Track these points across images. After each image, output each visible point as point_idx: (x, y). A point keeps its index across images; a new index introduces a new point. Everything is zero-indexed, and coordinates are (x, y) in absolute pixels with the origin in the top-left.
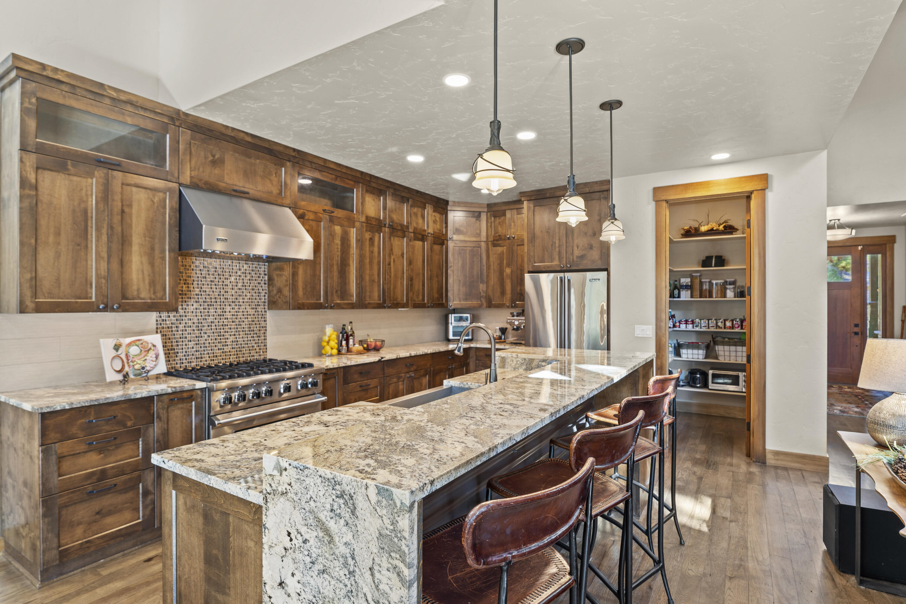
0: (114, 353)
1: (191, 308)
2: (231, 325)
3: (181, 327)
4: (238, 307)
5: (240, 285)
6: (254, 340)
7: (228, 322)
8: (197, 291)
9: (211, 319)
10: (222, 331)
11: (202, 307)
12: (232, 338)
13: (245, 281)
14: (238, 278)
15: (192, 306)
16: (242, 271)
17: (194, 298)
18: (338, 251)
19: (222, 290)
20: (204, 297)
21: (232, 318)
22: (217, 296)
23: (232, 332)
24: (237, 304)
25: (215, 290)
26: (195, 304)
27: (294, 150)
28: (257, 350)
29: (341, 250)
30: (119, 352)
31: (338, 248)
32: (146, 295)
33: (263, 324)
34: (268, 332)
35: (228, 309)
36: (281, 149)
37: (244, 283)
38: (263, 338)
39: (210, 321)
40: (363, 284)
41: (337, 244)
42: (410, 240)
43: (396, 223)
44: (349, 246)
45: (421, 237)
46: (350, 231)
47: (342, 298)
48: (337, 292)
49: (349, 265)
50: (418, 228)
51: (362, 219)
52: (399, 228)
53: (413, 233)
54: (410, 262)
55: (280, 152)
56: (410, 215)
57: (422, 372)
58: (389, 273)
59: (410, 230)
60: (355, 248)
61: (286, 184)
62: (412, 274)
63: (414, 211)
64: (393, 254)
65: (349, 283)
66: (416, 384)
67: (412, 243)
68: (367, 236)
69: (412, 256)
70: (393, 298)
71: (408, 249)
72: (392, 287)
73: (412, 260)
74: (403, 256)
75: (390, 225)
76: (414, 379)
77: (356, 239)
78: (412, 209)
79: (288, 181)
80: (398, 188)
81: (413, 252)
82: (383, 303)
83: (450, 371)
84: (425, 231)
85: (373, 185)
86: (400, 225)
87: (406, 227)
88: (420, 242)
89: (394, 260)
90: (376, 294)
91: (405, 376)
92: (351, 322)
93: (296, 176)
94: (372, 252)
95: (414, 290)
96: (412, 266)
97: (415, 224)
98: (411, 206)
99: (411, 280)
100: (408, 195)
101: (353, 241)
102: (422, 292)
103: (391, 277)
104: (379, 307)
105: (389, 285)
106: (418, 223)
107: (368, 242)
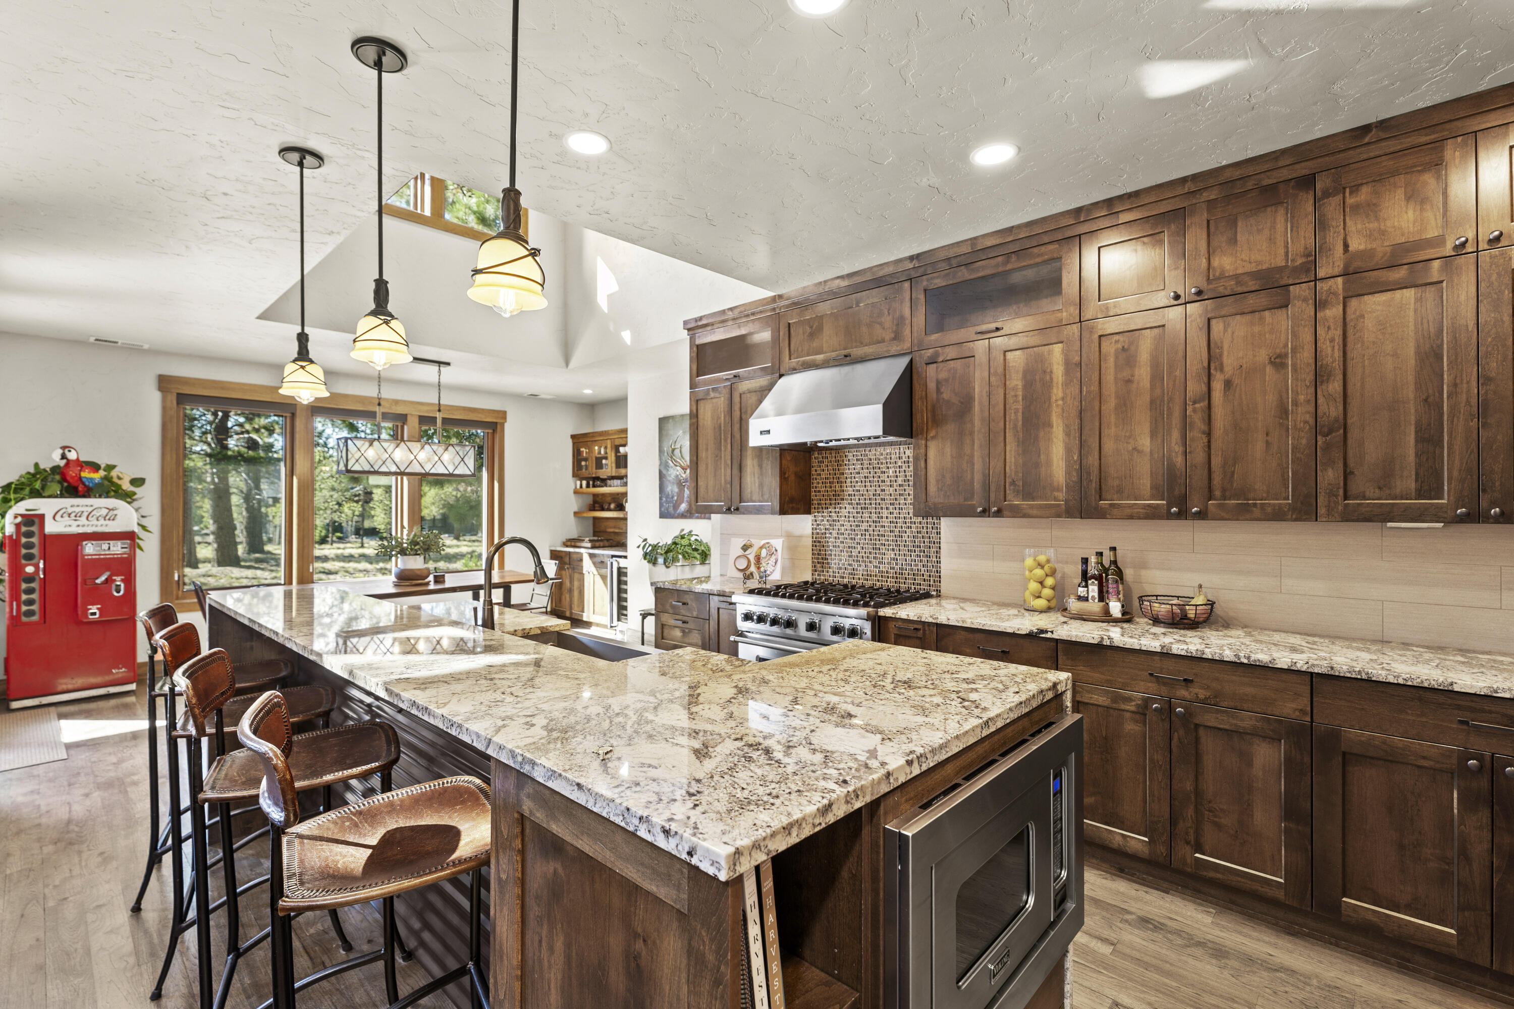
0: (741, 552)
1: (844, 512)
2: (888, 536)
3: (836, 535)
4: (897, 511)
5: (901, 479)
6: (921, 561)
7: (885, 531)
8: (850, 490)
9: (864, 526)
10: (878, 542)
11: (855, 511)
13: (907, 474)
14: (898, 470)
15: (846, 509)
16: (904, 459)
17: (847, 500)
18: (1016, 402)
19: (877, 488)
20: (857, 498)
21: (889, 527)
22: (872, 497)
23: (889, 545)
24: (897, 506)
25: (869, 488)
26: (847, 506)
28: (925, 577)
29: (1025, 398)
30: (747, 553)
31: (1016, 396)
32: (757, 498)
34: (942, 550)
35: (885, 513)
36: (891, 269)
37: (906, 476)
38: (934, 559)
39: (863, 528)
40: (1092, 460)
41: (1015, 389)
42: (1319, 305)
43: (1236, 277)
44: (1048, 385)
45: (1401, 273)
46: (1050, 352)
47: (1028, 495)
48: (1013, 483)
49: (1050, 425)
50: (1382, 248)
51: (1088, 314)
52: (1252, 285)
53: (1345, 274)
54: (1319, 376)
55: (891, 275)
56: (1321, 225)
57: (1246, 721)
58: (1200, 425)
59: (1321, 273)
60: (1066, 384)
61: (902, 318)
62: (1331, 410)
63: (1350, 201)
64: (1221, 369)
65: (1049, 463)
66: (1210, 746)
67: (1333, 313)
68: (1109, 348)
69: (1331, 353)
70: (1224, 490)
71: (1306, 336)
72: (1216, 461)
73: (1337, 366)
74: (1278, 362)
75: (1199, 293)
76: (1197, 726)
77: (1067, 363)
78: (1335, 200)
79: (907, 312)
80: (1237, 174)
81: (1338, 340)
82: (1169, 506)
83: (1484, 783)
84: (1440, 241)
85: (1125, 217)
86: (1256, 275)
87: (1296, 270)
88: (1398, 294)
89: (1228, 384)
90: (1145, 483)
91: (1147, 702)
92: (1113, 549)
93: (922, 297)
94: (1129, 381)
95: (1351, 463)
96: (1335, 386)
97: (1356, 244)
98: (1327, 194)
99: (1330, 431)
100: (1303, 169)
101: (1058, 371)
102: (1419, 465)
103: (1209, 434)
104: (1152, 514)
105: (1199, 456)
106: (1383, 233)
107: (1111, 360)
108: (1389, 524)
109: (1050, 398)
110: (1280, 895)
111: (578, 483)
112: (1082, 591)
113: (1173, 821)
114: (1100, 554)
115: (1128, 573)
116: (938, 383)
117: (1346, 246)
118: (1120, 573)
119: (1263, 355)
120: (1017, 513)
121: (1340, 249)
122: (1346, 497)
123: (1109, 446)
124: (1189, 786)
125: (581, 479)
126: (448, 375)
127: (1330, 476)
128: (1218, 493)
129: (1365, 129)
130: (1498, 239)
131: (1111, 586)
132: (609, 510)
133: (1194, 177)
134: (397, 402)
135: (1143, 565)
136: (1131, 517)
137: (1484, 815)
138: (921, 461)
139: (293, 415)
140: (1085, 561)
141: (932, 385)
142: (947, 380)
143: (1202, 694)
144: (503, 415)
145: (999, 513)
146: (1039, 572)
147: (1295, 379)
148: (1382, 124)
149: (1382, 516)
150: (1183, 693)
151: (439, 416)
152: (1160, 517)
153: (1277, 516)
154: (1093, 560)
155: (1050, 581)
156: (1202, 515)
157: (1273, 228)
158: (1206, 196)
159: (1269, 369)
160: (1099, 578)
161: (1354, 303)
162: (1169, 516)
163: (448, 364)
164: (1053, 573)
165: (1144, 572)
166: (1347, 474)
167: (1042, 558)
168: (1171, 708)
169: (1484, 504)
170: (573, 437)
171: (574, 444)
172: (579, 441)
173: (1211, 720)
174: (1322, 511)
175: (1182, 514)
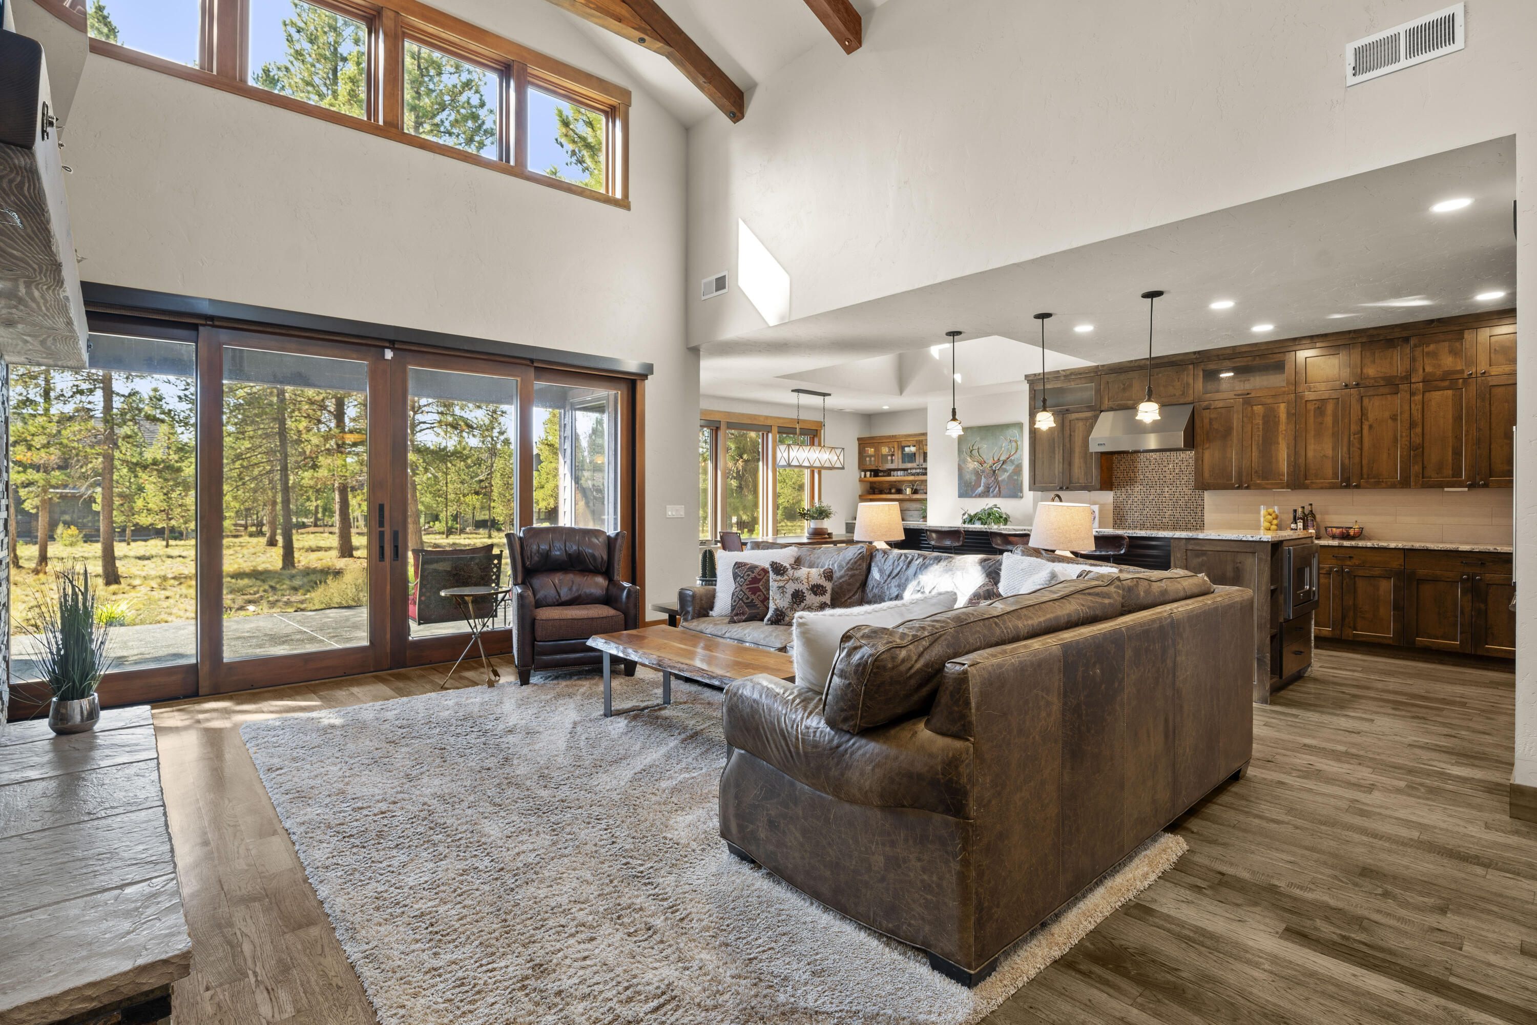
1: (1137, 489)
3: (1130, 502)
5: (1177, 471)
8: (1142, 477)
9: (1151, 497)
10: (1163, 506)
11: (1145, 488)
12: (1170, 512)
14: (1176, 466)
15: (1139, 488)
16: (1180, 460)
17: (1139, 482)
18: (1258, 431)
19: (1162, 476)
20: (1146, 481)
21: (1171, 497)
22: (1158, 480)
23: (1171, 507)
24: (1175, 486)
25: (1156, 475)
26: (1140, 486)
27: (1195, 353)
29: (1263, 429)
31: (1258, 427)
32: (1082, 481)
33: (1200, 502)
34: (1205, 509)
35: (1166, 489)
36: (1181, 358)
40: (1302, 460)
41: (1258, 424)
42: (1412, 394)
43: (1374, 378)
44: (1277, 423)
45: (1447, 383)
46: (1278, 407)
47: (1265, 478)
48: (1256, 472)
49: (1278, 443)
50: (1439, 372)
51: (1300, 390)
52: (1382, 383)
53: (1423, 382)
54: (1412, 425)
55: (1181, 361)
56: (1413, 360)
57: (1377, 571)
58: (1357, 445)
59: (1413, 380)
60: (1288, 423)
61: (1188, 384)
62: (1417, 440)
63: (1426, 350)
64: (1367, 420)
65: (1277, 461)
66: (1361, 584)
67: (1418, 398)
68: (1311, 407)
69: (1417, 416)
70: (1368, 475)
71: (1407, 407)
72: (1365, 462)
73: (1420, 421)
74: (1394, 418)
75: (1357, 384)
76: (1355, 576)
77: (1288, 413)
78: (1420, 349)
79: (1191, 381)
80: (1375, 332)
81: (1420, 410)
82: (1342, 482)
83: (1470, 584)
84: (1462, 371)
85: (1318, 345)
86: (1383, 378)
87: (1402, 378)
88: (1446, 392)
89: (1371, 427)
90: (1329, 472)
91: (1331, 569)
92: (1311, 505)
93: (1201, 374)
94: (1321, 423)
95: (1425, 463)
96: (1419, 430)
97: (1428, 369)
98: (1415, 346)
99: (1417, 449)
100: (1405, 334)
101: (1283, 416)
102: (1453, 464)
103: (1361, 449)
104: (1333, 487)
105: (1357, 460)
106: (1440, 365)
107: (1312, 413)
108: (1446, 489)
109: (1278, 430)
110: (1391, 642)
111: (863, 474)
112: (1293, 526)
113: (1343, 619)
114: (1303, 508)
115: (1318, 517)
116: (1211, 419)
117: (1424, 370)
118: (1314, 516)
119: (1387, 414)
120: (1259, 487)
121: (1421, 370)
122: (1423, 477)
123: (1310, 454)
124: (1351, 603)
125: (865, 471)
126: (830, 402)
127: (1416, 468)
128: (1365, 476)
129: (1432, 321)
130: (1484, 373)
131: (1310, 523)
132: (891, 493)
133: (1355, 331)
134: (767, 417)
135: (1327, 513)
136: (1322, 488)
137: (1469, 596)
138: (1199, 461)
139: (717, 429)
140: (1295, 511)
141: (1206, 421)
142: (1216, 419)
143: (1357, 562)
144: (821, 425)
145: (1248, 488)
146: (1270, 517)
147: (1401, 426)
148: (1439, 320)
149: (1441, 485)
150: (1349, 563)
151: (797, 426)
152: (1337, 488)
153: (1393, 486)
154: (1300, 510)
155: (1275, 522)
156: (1357, 487)
157: (1392, 358)
158: (1360, 340)
159: (1390, 421)
160: (1303, 519)
161: (1427, 394)
162: (1342, 487)
163: (829, 395)
164: (1276, 518)
165: (1326, 516)
166: (1424, 468)
167: (1270, 510)
168: (1343, 570)
169: (1478, 479)
170: (859, 439)
171: (859, 444)
172: (863, 443)
173: (1361, 573)
174: (1412, 484)
175: (1348, 486)
